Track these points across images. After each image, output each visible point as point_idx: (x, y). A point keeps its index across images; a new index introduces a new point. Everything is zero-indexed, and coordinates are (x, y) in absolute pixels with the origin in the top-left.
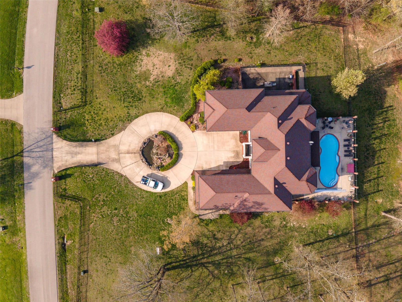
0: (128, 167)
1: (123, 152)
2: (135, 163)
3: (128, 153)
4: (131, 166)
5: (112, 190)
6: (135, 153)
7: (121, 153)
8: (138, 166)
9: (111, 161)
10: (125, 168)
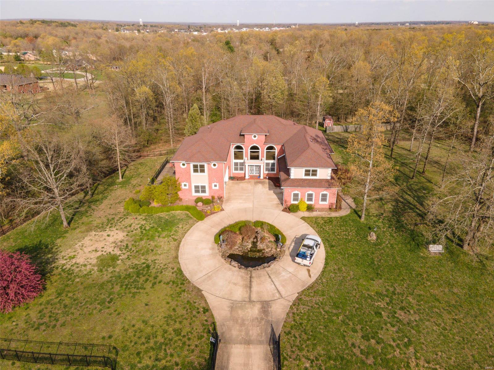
0: (280, 289)
1: (247, 295)
2: (272, 277)
3: (250, 287)
4: (276, 283)
5: (334, 318)
6: (251, 277)
7: (250, 297)
8: (277, 273)
9: (267, 316)
10: (283, 293)
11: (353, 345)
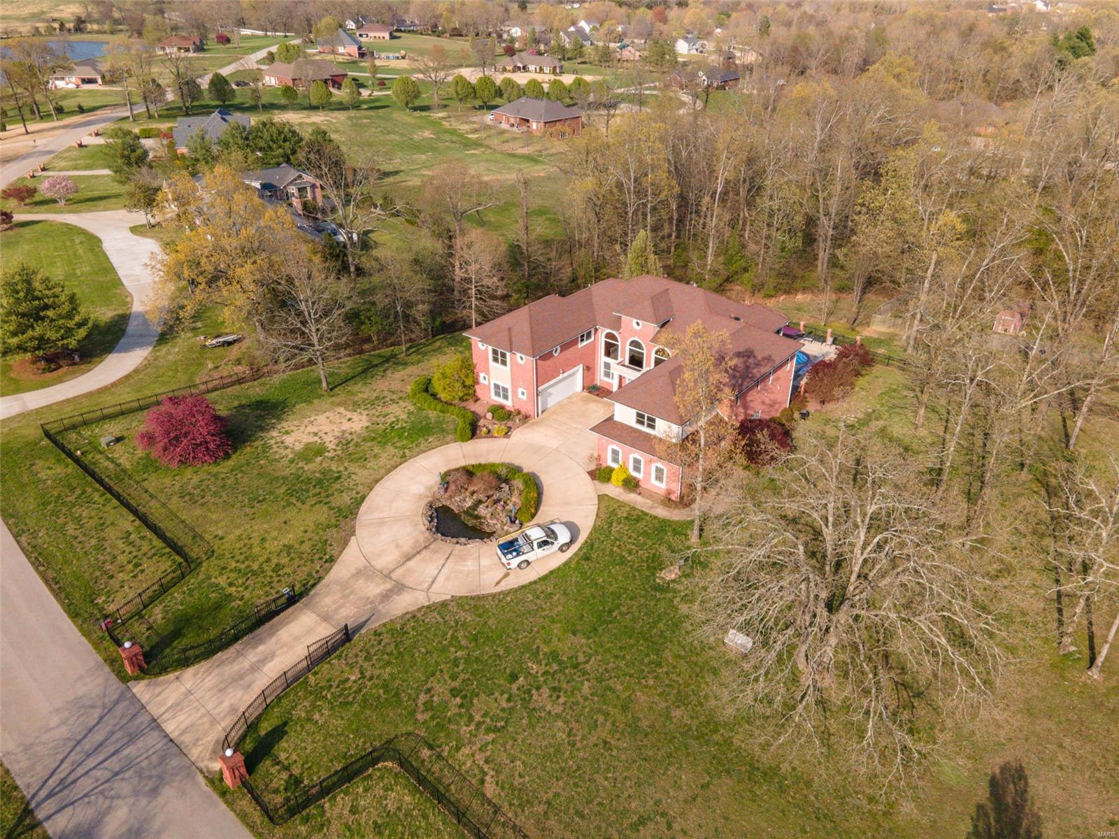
0: (441, 579)
1: (391, 567)
2: (450, 560)
3: (409, 558)
4: (444, 570)
5: (453, 649)
6: (425, 547)
7: (393, 571)
8: (463, 558)
9: (382, 602)
10: (436, 585)
11: (429, 691)
